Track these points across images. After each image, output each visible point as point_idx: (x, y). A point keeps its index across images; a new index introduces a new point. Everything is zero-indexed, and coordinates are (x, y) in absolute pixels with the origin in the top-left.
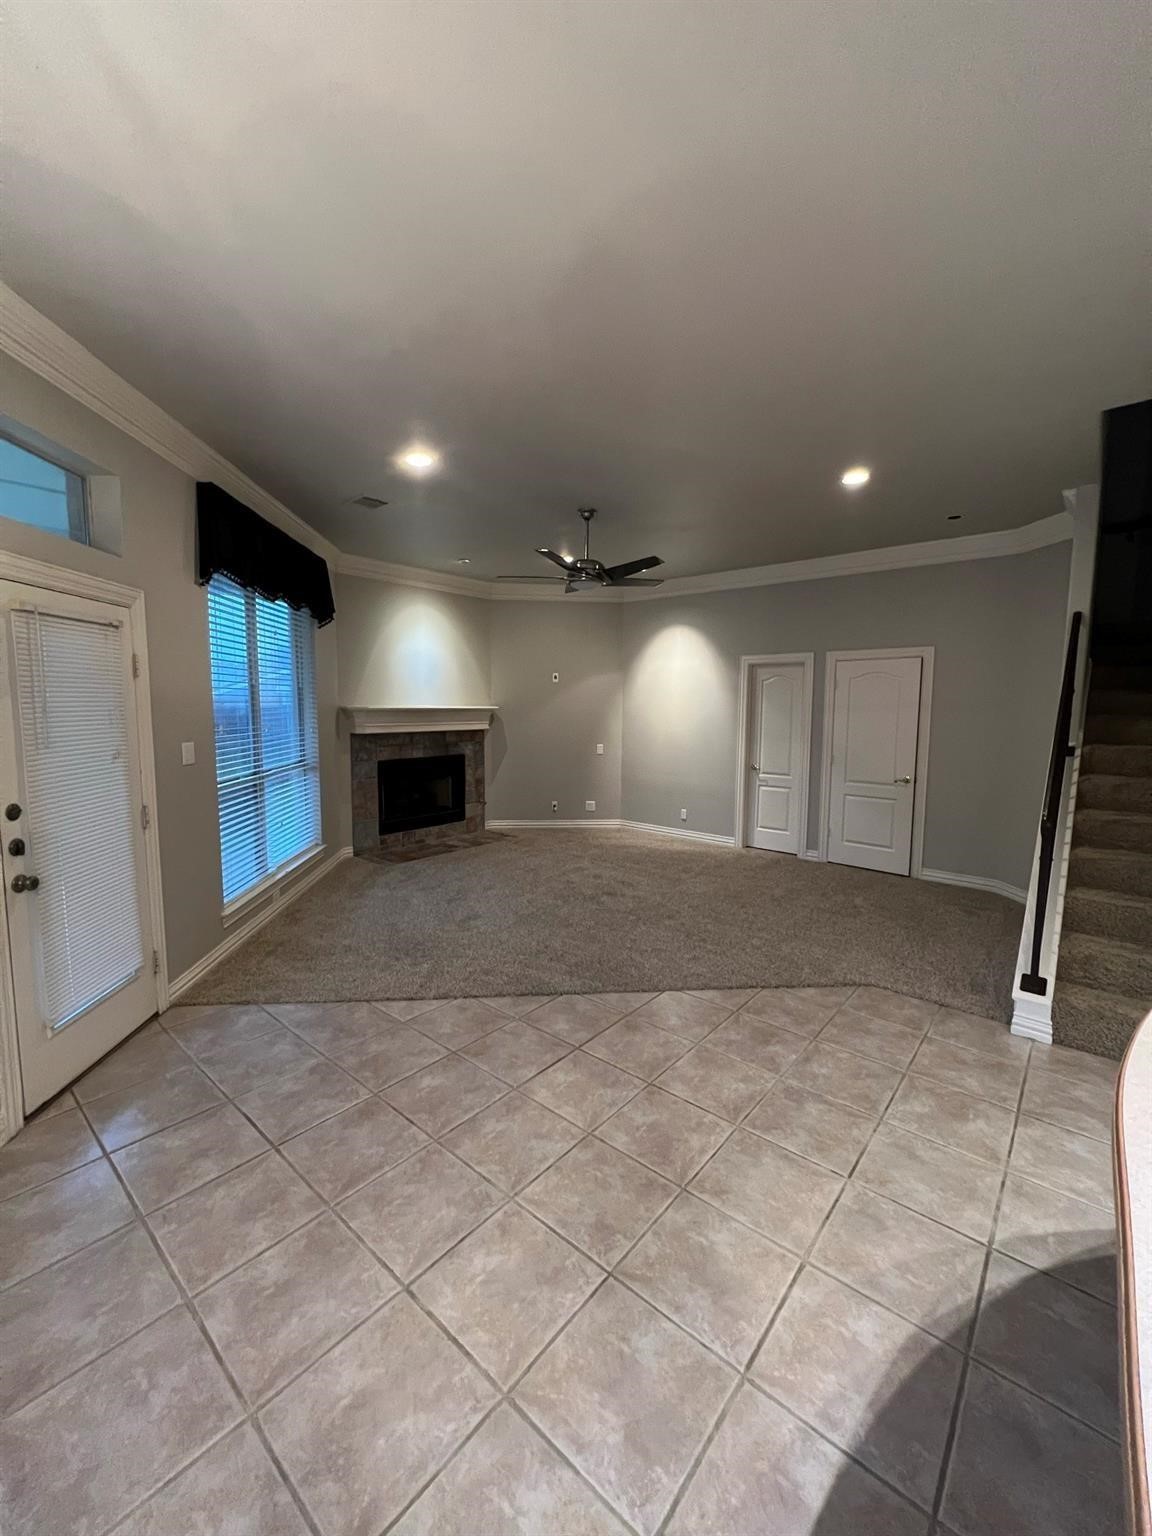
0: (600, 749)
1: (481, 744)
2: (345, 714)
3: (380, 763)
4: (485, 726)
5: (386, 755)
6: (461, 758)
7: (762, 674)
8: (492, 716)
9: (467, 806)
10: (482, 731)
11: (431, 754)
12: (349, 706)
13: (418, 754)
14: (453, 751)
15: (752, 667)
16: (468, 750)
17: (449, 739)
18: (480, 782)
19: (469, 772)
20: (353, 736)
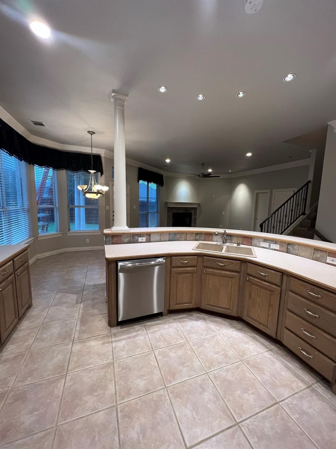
0: (224, 213)
1: (196, 210)
2: (166, 203)
3: (173, 213)
4: (197, 207)
5: (174, 212)
6: (191, 213)
7: (260, 195)
8: (199, 205)
9: (192, 224)
10: (196, 208)
11: (184, 212)
12: (167, 202)
13: (181, 212)
14: (189, 212)
15: (257, 194)
16: (193, 212)
17: (188, 209)
18: (195, 219)
19: (193, 216)
20: (168, 207)
